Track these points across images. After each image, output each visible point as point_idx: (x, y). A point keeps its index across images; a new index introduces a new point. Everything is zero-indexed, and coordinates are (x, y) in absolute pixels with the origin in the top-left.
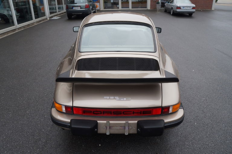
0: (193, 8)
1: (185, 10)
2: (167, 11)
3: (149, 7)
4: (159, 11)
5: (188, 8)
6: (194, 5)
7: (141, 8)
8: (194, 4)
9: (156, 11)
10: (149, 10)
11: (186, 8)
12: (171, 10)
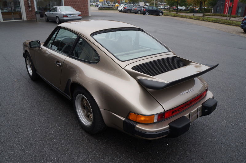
0: (79, 15)
1: (72, 17)
2: (49, 20)
3: (25, 18)
4: (40, 21)
5: (75, 15)
6: (80, 13)
7: (14, 20)
8: (79, 11)
9: (37, 21)
10: (26, 21)
11: (73, 15)
12: (56, 19)
